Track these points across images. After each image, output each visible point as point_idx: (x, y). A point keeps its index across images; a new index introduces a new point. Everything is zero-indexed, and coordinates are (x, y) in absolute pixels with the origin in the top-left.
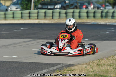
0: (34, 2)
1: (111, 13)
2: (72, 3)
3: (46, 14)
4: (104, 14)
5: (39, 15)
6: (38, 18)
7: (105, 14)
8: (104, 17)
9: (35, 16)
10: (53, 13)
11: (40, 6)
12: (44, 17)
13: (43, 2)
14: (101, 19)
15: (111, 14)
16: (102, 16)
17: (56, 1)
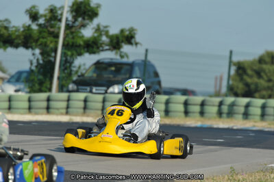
0: (59, 78)
1: (241, 106)
3: (88, 104)
4: (225, 109)
5: (70, 106)
6: (67, 113)
7: (229, 110)
8: (224, 115)
9: (62, 108)
10: (104, 101)
11: (71, 86)
12: (82, 110)
13: (81, 78)
14: (218, 119)
15: (242, 110)
16: (220, 113)
17: (111, 76)
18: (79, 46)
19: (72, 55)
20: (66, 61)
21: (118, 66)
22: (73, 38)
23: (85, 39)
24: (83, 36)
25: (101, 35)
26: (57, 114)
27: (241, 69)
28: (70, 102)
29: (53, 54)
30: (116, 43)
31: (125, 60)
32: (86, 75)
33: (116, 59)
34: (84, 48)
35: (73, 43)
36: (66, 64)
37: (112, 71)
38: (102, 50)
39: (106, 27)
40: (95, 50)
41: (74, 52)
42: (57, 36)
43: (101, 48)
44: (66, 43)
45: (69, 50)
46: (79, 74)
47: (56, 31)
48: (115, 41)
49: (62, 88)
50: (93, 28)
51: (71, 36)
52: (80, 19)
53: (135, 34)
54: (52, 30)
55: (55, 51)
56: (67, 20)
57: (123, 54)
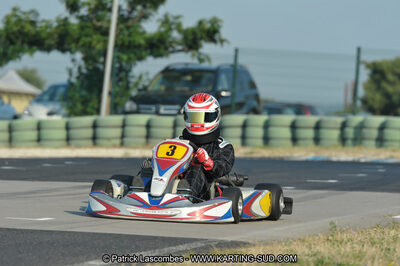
0: (110, 93)
1: (374, 128)
2: (239, 99)
3: (152, 130)
4: (350, 132)
5: (127, 134)
6: (122, 144)
7: (355, 134)
8: (349, 142)
9: (116, 138)
10: (175, 125)
11: (129, 105)
12: (143, 140)
13: (143, 93)
14: (340, 148)
15: (374, 133)
16: (343, 139)
17: (186, 89)
18: (139, 46)
19: (129, 60)
20: (121, 69)
21: (197, 74)
22: (130, 35)
23: (147, 35)
24: (144, 33)
25: (170, 29)
26: (107, 147)
27: (378, 73)
28: (127, 129)
29: (102, 59)
30: (192, 41)
31: (205, 65)
32: (150, 89)
33: (192, 64)
34: (146, 49)
35: (130, 42)
36: (121, 73)
37: (187, 82)
38: (173, 52)
39: (177, 17)
40: (162, 51)
41: (132, 56)
42: (105, 33)
43: (171, 49)
44: (120, 42)
45: (123, 52)
46: (140, 86)
47: (104, 25)
48: (190, 37)
49: (115, 109)
50: (158, 20)
51: (126, 32)
52: (139, 7)
53: (219, 27)
54: (99, 24)
55: (104, 54)
56: (120, 9)
57: (202, 57)
